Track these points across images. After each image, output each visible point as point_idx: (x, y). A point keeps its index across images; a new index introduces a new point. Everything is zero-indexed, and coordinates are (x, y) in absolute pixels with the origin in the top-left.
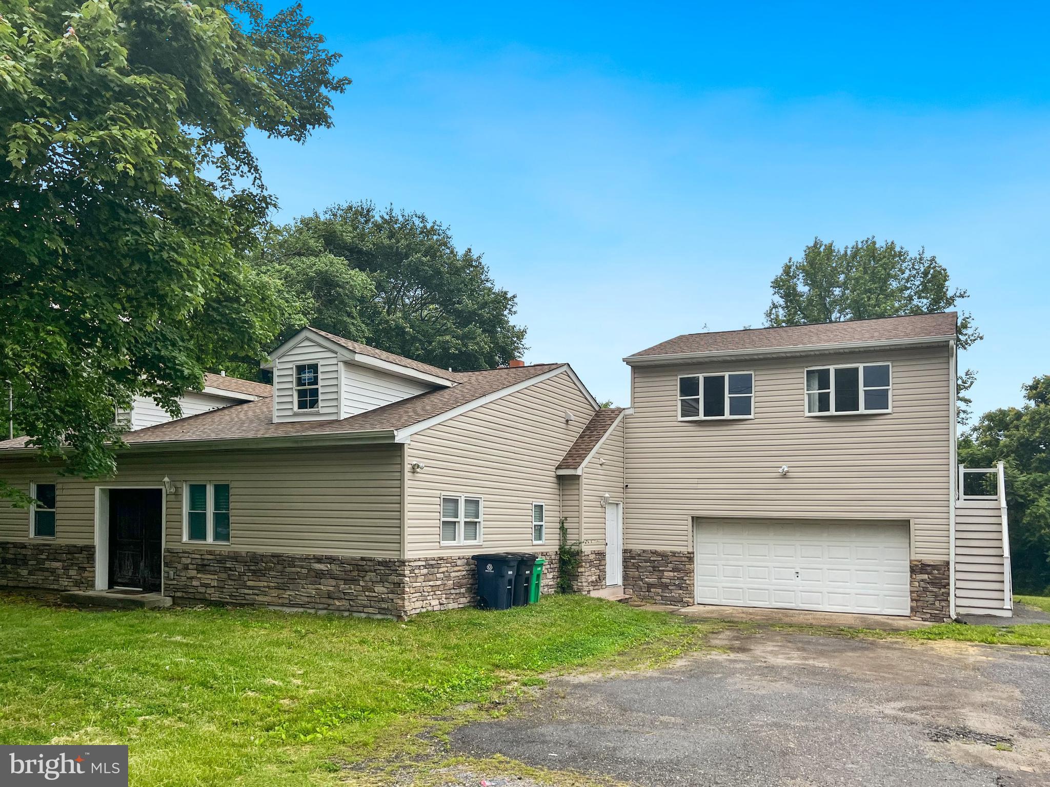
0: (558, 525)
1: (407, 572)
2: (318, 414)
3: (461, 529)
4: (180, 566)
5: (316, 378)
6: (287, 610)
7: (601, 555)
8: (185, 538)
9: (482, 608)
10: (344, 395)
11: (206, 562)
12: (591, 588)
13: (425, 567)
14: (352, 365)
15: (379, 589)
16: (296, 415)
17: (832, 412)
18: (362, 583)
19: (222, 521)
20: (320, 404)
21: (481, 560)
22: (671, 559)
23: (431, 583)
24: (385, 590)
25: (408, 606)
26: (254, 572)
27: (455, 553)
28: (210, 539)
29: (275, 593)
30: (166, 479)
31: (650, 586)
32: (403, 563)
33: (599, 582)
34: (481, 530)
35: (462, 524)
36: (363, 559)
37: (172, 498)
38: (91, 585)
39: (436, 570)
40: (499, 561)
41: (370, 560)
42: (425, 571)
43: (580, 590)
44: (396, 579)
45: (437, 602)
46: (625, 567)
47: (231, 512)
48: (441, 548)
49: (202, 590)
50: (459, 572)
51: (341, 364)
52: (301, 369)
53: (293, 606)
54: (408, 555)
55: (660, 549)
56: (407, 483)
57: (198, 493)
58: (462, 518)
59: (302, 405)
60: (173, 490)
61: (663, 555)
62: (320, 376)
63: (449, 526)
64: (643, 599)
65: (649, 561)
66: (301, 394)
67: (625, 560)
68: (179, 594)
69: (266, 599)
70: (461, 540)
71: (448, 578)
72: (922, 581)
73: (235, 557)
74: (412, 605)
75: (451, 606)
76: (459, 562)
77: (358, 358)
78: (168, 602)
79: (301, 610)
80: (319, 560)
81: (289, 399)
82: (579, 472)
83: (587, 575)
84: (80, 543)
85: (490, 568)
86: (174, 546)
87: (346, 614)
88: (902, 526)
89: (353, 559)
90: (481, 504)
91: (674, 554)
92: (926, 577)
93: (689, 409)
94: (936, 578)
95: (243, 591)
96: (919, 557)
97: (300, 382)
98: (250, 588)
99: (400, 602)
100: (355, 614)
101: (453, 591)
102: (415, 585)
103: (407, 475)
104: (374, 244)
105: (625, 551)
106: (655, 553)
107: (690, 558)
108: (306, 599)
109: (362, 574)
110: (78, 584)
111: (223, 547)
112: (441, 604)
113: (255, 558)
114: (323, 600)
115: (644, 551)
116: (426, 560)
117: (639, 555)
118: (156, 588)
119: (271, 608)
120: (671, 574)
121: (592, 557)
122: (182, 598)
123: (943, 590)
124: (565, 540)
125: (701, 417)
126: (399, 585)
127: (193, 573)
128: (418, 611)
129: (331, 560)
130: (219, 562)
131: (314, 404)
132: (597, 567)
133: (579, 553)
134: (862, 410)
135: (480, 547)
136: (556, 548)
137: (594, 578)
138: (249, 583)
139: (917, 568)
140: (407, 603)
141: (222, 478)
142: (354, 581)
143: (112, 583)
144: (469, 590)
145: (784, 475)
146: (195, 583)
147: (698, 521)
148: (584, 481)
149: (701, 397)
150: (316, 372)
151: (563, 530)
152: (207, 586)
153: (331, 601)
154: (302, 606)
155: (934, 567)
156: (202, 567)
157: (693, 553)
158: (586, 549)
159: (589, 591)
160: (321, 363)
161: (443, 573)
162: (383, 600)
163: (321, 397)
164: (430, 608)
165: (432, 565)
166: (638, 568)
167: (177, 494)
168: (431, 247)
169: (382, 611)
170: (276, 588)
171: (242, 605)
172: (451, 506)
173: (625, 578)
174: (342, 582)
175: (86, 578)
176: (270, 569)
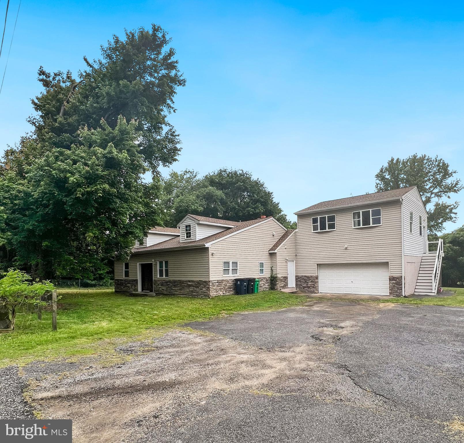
0: (270, 269)
1: (211, 284)
2: (191, 239)
3: (231, 271)
4: (157, 284)
5: (190, 229)
6: (182, 296)
7: (286, 278)
8: (158, 277)
9: (238, 295)
10: (197, 233)
11: (163, 283)
12: (282, 288)
13: (217, 283)
14: (199, 224)
15: (204, 289)
16: (186, 240)
17: (361, 226)
18: (200, 288)
19: (167, 271)
20: (191, 236)
21: (237, 280)
22: (311, 278)
23: (220, 287)
24: (205, 290)
25: (211, 294)
26: (174, 285)
27: (228, 278)
28: (164, 277)
29: (179, 291)
30: (153, 260)
31: (304, 287)
32: (209, 281)
33: (286, 286)
34: (238, 271)
35: (231, 270)
36: (200, 281)
37: (155, 265)
38: (137, 291)
39: (221, 284)
40: (242, 280)
41: (202, 281)
42: (217, 284)
43: (277, 289)
44: (208, 286)
45: (222, 293)
46: (296, 281)
47: (169, 269)
48: (223, 277)
49: (162, 291)
50: (230, 284)
51: (196, 224)
52: (187, 226)
53: (184, 295)
54: (211, 279)
55: (307, 275)
56: (210, 258)
57: (161, 263)
58: (231, 268)
59: (187, 237)
60: (155, 263)
61: (308, 277)
62: (191, 228)
63: (226, 271)
64: (302, 291)
65: (304, 279)
66: (187, 234)
67: (296, 279)
68: (157, 292)
69: (177, 293)
70: (231, 274)
71: (226, 286)
72: (393, 283)
73: (170, 281)
74: (213, 293)
75: (227, 294)
76: (230, 281)
77: (200, 222)
78: (155, 294)
79: (185, 296)
80: (189, 281)
81: (184, 235)
82: (276, 251)
83: (279, 285)
84: (134, 279)
85: (239, 282)
86: (156, 279)
87: (196, 297)
88: (386, 264)
89: (198, 281)
90: (238, 263)
91: (311, 276)
92: (394, 282)
93: (315, 228)
94: (398, 282)
95: (171, 291)
96: (392, 275)
97: (187, 230)
98: (173, 290)
99: (209, 293)
100: (198, 297)
101: (228, 290)
102: (213, 288)
103: (210, 256)
104: (226, 181)
105: (296, 276)
106: (305, 276)
107: (317, 278)
108: (187, 293)
109: (200, 285)
110: (134, 290)
111: (168, 279)
112: (223, 293)
113: (175, 282)
114: (191, 293)
115: (302, 276)
116: (217, 281)
117: (301, 277)
118: (151, 291)
119: (178, 295)
120: (311, 283)
121: (282, 278)
122: (158, 293)
123: (400, 286)
124: (272, 273)
125: (319, 231)
126: (208, 288)
127: (160, 286)
128: (215, 295)
129: (192, 281)
130: (166, 283)
131: (190, 236)
132: (284, 282)
133: (276, 277)
134: (371, 225)
135: (238, 276)
136: (270, 276)
137: (282, 285)
138: (173, 289)
139: (391, 279)
140: (211, 293)
141: (166, 259)
142: (198, 287)
143: (142, 290)
144: (234, 289)
145: (346, 249)
146: (161, 289)
147: (319, 265)
148: (278, 254)
149: (319, 224)
150: (190, 227)
151: (272, 270)
152: (163, 290)
153: (192, 293)
154: (185, 295)
155: (397, 278)
156: (162, 285)
157: (318, 276)
158: (279, 276)
159: (281, 289)
160: (191, 224)
161: (224, 284)
162: (205, 292)
163: (191, 234)
164: (219, 295)
165: (220, 282)
166: (300, 281)
167: (156, 264)
168: (244, 180)
169: (205, 296)
170: (179, 290)
171: (172, 295)
172: (227, 264)
173: (296, 285)
174: (195, 288)
175: (136, 288)
176: (178, 284)
